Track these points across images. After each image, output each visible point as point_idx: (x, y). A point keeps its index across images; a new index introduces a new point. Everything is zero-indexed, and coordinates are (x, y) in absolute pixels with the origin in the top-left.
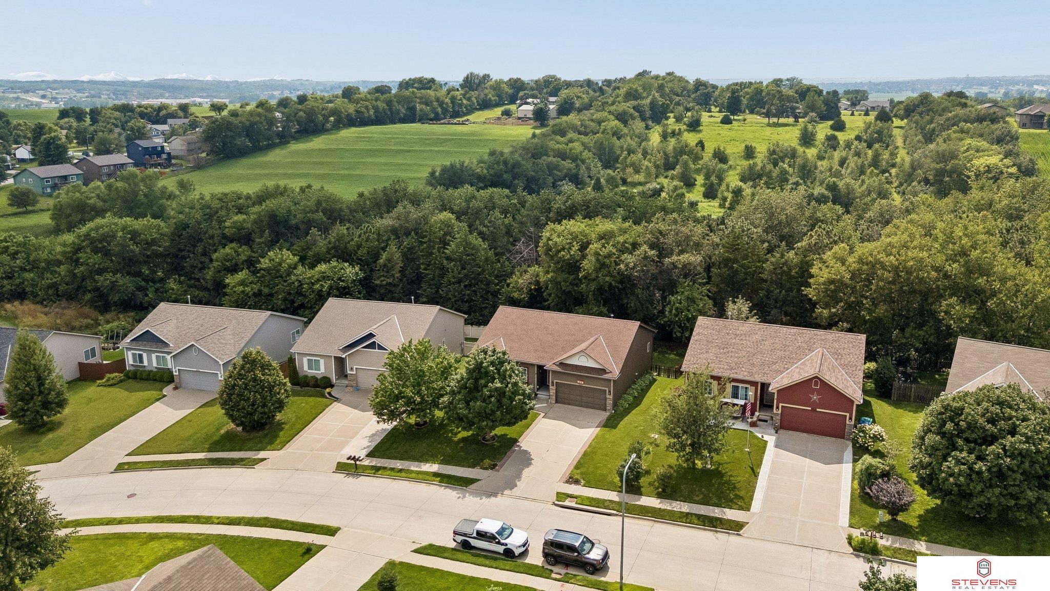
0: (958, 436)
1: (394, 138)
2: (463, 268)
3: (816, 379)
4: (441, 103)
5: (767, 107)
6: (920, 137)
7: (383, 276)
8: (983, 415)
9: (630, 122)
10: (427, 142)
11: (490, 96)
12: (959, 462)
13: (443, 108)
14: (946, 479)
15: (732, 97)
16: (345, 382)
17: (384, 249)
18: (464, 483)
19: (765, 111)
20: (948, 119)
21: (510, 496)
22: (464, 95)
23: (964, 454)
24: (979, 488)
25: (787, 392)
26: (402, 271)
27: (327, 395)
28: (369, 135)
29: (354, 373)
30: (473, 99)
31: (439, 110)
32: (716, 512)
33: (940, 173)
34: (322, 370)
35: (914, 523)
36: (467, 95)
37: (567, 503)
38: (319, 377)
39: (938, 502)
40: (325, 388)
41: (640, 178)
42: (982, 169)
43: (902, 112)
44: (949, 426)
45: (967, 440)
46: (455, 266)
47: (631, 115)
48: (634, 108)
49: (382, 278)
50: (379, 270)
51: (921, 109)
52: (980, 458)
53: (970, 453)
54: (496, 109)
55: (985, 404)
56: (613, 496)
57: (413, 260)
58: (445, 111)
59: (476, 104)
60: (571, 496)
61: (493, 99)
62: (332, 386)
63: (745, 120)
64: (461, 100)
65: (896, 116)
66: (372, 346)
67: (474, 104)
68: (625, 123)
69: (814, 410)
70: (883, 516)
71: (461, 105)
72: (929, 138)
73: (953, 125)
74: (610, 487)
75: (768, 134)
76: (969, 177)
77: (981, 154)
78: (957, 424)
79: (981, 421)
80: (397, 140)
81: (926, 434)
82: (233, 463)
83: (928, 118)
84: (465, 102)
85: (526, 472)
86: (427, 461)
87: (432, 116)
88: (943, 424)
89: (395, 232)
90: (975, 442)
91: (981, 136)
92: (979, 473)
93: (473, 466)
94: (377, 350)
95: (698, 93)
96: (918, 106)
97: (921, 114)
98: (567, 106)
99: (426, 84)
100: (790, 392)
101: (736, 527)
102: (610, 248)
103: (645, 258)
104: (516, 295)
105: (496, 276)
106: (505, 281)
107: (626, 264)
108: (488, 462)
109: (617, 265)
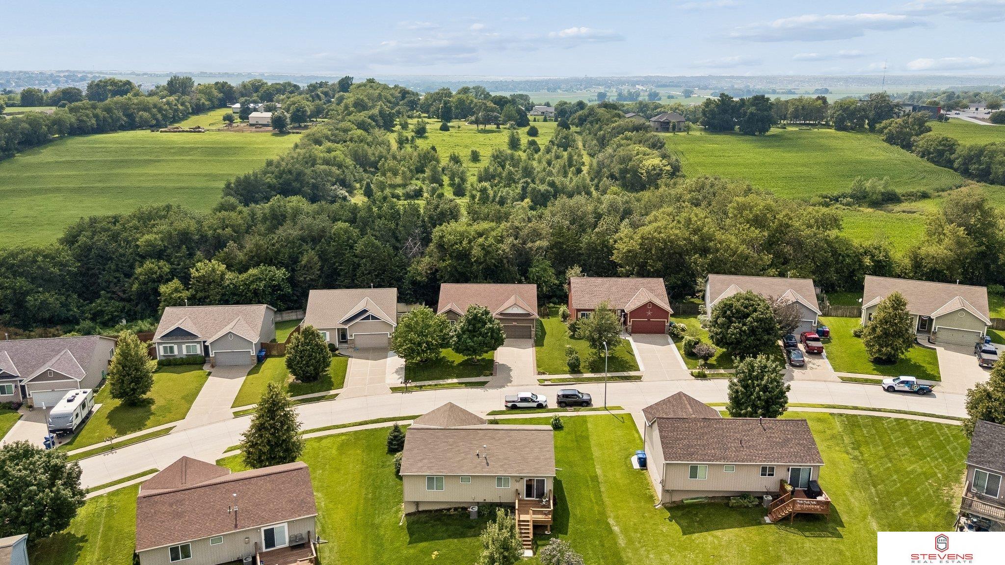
0: (733, 317)
1: (133, 148)
3: (650, 303)
5: (475, 116)
6: (595, 142)
8: (742, 305)
9: (371, 130)
10: (172, 151)
12: (735, 328)
14: (731, 337)
15: (445, 107)
16: (345, 345)
17: (301, 253)
18: (482, 384)
19: (474, 119)
20: (614, 128)
21: (512, 386)
22: (178, 101)
23: (737, 324)
24: (745, 338)
25: (634, 313)
26: (321, 269)
27: (339, 355)
28: (103, 145)
29: (353, 338)
32: (625, 374)
33: (624, 172)
34: (328, 339)
35: (715, 363)
37: (546, 383)
39: (724, 350)
40: (334, 351)
41: (399, 180)
42: (650, 168)
43: (576, 121)
44: (728, 312)
45: (737, 318)
47: (370, 124)
48: (369, 117)
49: (304, 276)
50: (301, 270)
51: (590, 119)
52: (744, 324)
53: (739, 323)
54: (212, 113)
55: (742, 301)
56: (568, 376)
57: (327, 260)
58: (165, 117)
59: (191, 108)
60: (547, 380)
61: (206, 102)
62: (337, 349)
63: (459, 127)
65: (573, 124)
66: (367, 318)
67: (188, 109)
68: (366, 130)
69: (649, 320)
70: (701, 362)
71: (176, 110)
72: (603, 143)
73: (619, 133)
74: (564, 373)
75: (482, 139)
76: (642, 174)
77: (648, 157)
78: (732, 311)
79: (742, 308)
80: (138, 150)
81: (717, 319)
82: (318, 399)
83: (598, 126)
84: (181, 107)
85: (512, 373)
86: (447, 378)
87: (154, 122)
88: (725, 312)
90: (740, 318)
91: (640, 142)
92: (744, 332)
93: (478, 375)
94: (371, 321)
95: (406, 100)
96: (588, 116)
97: (591, 123)
98: (300, 114)
99: (121, 86)
100: (635, 313)
101: (639, 378)
102: (491, 240)
103: (514, 245)
104: (419, 278)
105: (397, 266)
106: (405, 269)
107: (504, 251)
108: (488, 372)
109: (497, 251)
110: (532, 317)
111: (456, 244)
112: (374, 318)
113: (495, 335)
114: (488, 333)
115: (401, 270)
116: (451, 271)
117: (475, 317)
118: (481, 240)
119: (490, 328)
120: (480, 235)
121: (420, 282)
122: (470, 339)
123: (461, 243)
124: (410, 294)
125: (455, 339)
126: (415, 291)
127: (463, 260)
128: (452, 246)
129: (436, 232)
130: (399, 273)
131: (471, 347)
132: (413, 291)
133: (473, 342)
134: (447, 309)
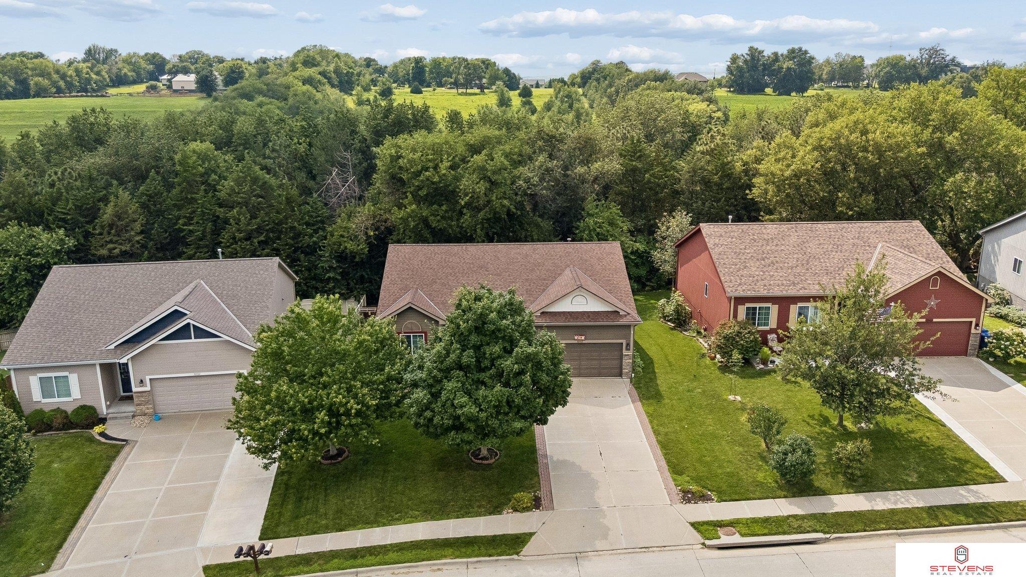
2: (253, 217)
3: (936, 276)
4: (63, 77)
5: (454, 76)
7: (111, 242)
11: (125, 70)
13: (66, 82)
15: (417, 67)
16: (128, 408)
17: (105, 200)
18: (507, 547)
19: (452, 80)
21: (614, 553)
22: (91, 69)
27: (98, 437)
29: (148, 388)
30: (104, 73)
31: (62, 84)
34: (76, 393)
36: (95, 69)
38: (70, 409)
40: (91, 426)
42: (698, 113)
43: (579, 80)
46: (239, 213)
48: (320, 73)
49: (111, 246)
50: (101, 234)
57: (160, 213)
59: (108, 80)
61: (129, 74)
62: (103, 421)
63: (434, 91)
64: (87, 73)
66: (183, 333)
68: (314, 87)
69: (929, 321)
71: (88, 80)
84: (93, 76)
87: (54, 89)
89: (116, 174)
93: (496, 509)
94: (193, 340)
98: (235, 75)
99: (31, 58)
102: (499, 159)
103: (548, 170)
104: (350, 246)
105: (308, 224)
106: (324, 229)
107: (527, 180)
108: (525, 497)
109: (513, 183)
110: (623, 321)
111: (427, 169)
112: (201, 333)
113: (545, 378)
114: (521, 372)
115: (316, 231)
116: (416, 226)
117: (481, 325)
118: (478, 159)
119: (528, 358)
120: (475, 150)
121: (353, 255)
122: (469, 393)
123: (436, 167)
124: (334, 279)
125: (420, 394)
126: (344, 274)
127: (440, 205)
128: (418, 174)
129: (384, 151)
130: (311, 236)
131: (472, 419)
132: (341, 274)
133: (476, 402)
134: (402, 303)
